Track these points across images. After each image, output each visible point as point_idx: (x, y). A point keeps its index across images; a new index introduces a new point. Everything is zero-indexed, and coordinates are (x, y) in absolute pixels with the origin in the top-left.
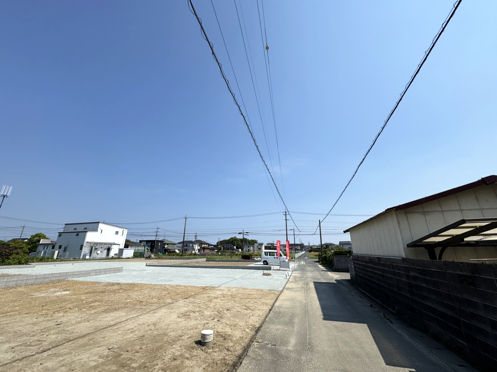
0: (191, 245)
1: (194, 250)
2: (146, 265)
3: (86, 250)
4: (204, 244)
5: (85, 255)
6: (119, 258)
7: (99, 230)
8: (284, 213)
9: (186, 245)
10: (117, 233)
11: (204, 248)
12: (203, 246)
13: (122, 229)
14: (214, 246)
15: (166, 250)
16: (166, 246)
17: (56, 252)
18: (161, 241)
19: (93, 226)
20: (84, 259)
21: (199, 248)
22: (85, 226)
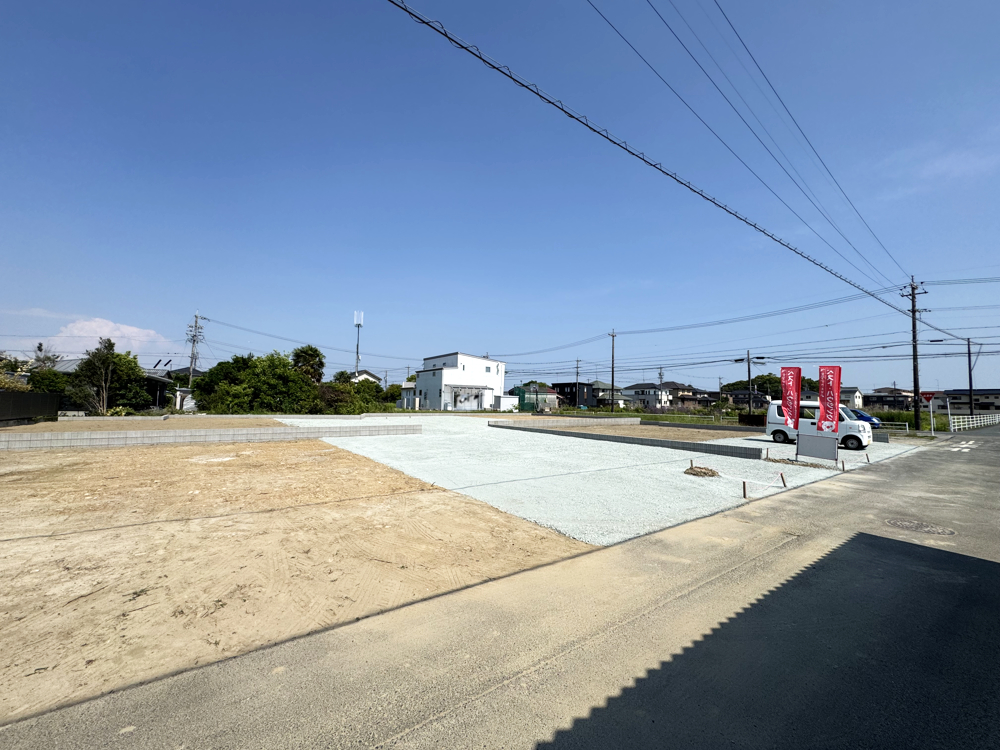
0: (652, 392)
1: (660, 402)
2: (489, 425)
3: (446, 398)
4: (683, 390)
5: (446, 405)
6: (495, 411)
7: (460, 366)
9: (643, 392)
10: (488, 369)
11: (683, 399)
12: (681, 393)
13: (497, 364)
14: (711, 394)
15: (602, 402)
16: (601, 394)
17: (417, 400)
18: (589, 385)
19: (450, 360)
20: (446, 411)
21: (671, 397)
22: (443, 360)
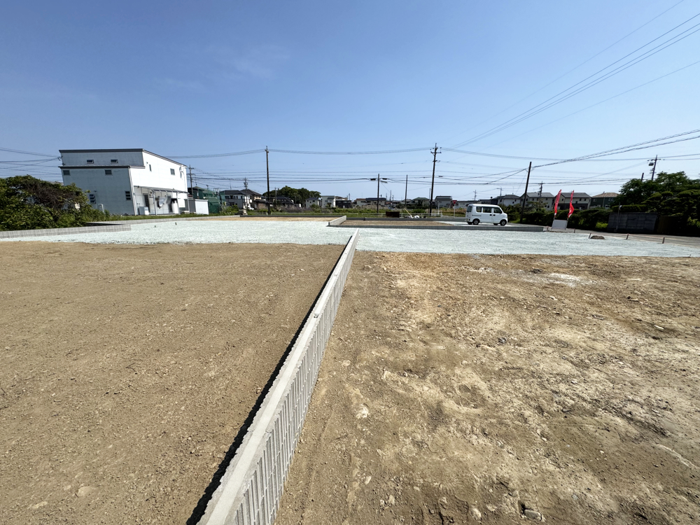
0: (240, 196)
1: (245, 204)
2: (329, 226)
3: (138, 201)
4: (257, 196)
5: (140, 210)
7: (146, 166)
8: (433, 151)
9: (231, 196)
10: (173, 172)
11: (257, 202)
13: (179, 166)
21: (251, 201)
